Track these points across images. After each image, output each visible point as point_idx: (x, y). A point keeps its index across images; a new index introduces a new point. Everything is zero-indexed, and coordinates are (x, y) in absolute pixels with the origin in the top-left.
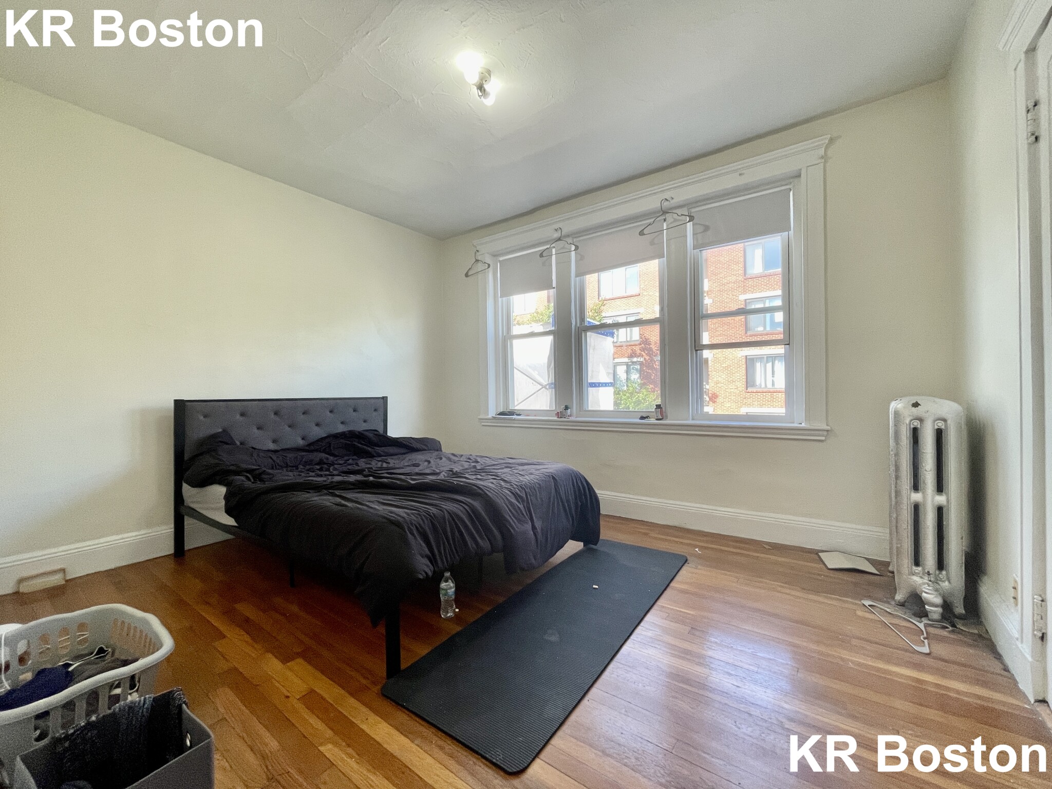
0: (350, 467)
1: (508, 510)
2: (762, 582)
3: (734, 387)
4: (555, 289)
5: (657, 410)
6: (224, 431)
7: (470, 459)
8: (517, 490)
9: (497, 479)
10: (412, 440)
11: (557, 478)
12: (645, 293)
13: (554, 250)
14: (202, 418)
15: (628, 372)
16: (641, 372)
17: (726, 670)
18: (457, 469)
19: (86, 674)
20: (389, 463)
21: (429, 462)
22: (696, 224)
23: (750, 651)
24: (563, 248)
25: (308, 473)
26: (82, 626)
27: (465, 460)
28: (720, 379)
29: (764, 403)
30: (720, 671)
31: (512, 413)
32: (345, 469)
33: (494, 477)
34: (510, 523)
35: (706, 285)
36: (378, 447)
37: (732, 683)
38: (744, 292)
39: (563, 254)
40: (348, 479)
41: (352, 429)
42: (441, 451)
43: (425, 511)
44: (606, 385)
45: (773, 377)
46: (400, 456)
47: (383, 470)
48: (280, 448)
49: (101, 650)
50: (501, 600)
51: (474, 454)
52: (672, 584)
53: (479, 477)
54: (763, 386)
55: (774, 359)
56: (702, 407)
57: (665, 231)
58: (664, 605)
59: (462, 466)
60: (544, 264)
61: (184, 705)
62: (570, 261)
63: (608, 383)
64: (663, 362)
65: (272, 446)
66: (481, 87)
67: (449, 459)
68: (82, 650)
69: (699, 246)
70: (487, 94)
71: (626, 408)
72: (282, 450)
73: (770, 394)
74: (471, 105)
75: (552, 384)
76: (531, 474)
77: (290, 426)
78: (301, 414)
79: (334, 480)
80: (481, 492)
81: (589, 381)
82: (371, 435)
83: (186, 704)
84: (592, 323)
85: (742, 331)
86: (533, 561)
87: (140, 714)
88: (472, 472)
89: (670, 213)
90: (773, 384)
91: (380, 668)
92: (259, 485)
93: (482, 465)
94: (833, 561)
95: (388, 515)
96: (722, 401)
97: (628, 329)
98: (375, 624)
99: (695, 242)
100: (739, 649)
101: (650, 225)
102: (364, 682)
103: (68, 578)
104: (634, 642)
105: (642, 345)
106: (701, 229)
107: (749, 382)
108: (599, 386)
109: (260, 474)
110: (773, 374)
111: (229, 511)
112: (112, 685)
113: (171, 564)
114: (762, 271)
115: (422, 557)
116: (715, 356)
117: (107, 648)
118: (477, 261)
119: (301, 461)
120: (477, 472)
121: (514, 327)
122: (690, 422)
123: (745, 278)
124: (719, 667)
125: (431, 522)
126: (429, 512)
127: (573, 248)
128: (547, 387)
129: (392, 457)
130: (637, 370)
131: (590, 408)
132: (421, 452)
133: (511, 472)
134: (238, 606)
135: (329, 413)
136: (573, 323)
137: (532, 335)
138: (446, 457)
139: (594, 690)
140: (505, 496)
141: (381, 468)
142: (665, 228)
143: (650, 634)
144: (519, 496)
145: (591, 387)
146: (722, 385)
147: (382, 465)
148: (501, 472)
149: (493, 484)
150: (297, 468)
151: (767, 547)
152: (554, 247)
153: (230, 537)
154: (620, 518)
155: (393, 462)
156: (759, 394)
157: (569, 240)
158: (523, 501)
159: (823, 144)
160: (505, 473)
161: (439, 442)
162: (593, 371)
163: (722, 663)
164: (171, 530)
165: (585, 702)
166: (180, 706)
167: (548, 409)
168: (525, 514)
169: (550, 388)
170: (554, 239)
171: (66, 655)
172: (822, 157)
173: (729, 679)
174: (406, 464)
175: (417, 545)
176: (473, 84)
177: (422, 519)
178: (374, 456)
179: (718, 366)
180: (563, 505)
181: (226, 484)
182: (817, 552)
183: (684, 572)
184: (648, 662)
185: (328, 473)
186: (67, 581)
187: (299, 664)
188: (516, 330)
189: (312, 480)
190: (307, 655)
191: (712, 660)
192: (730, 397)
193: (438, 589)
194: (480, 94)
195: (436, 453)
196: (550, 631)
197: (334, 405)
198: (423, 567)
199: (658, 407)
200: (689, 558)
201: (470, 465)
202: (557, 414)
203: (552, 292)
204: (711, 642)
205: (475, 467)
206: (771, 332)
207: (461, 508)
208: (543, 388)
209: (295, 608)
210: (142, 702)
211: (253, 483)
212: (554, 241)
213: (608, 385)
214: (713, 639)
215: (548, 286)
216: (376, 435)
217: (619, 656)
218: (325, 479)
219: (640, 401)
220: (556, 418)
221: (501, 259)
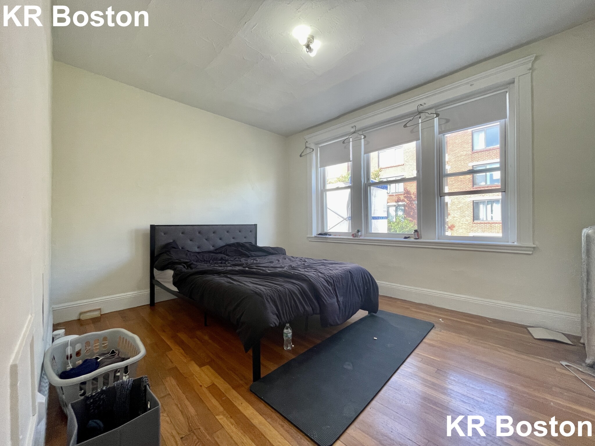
0: (236, 262)
1: (322, 290)
2: (486, 344)
3: (465, 220)
4: (352, 162)
5: (415, 233)
6: (174, 241)
7: (301, 259)
8: (328, 278)
9: (316, 272)
10: (270, 248)
11: (352, 273)
12: (407, 164)
13: (351, 140)
14: (163, 234)
15: (396, 211)
16: (404, 211)
17: (462, 399)
18: (294, 265)
19: (106, 363)
20: (257, 261)
21: (279, 261)
22: (441, 118)
23: (479, 388)
24: (357, 137)
25: (215, 265)
26: (105, 339)
27: (299, 260)
28: (455, 215)
29: (485, 230)
30: (457, 399)
31: (326, 234)
32: (233, 263)
33: (315, 270)
34: (324, 297)
35: (447, 157)
36: (252, 252)
37: (466, 408)
38: (472, 161)
39: (357, 141)
40: (235, 269)
41: (238, 242)
42: (286, 254)
43: (275, 288)
44: (382, 218)
45: (492, 214)
46: (263, 257)
47: (254, 264)
48: (201, 251)
49: (113, 352)
50: (318, 342)
51: (304, 257)
52: (424, 340)
53: (306, 270)
54: (485, 219)
55: (492, 203)
56: (444, 231)
57: (420, 124)
58: (419, 353)
59: (297, 263)
60: (345, 147)
61: (147, 386)
62: (361, 146)
63: (384, 217)
64: (419, 205)
65: (197, 250)
66: (308, 46)
67: (290, 259)
68: (105, 351)
69: (442, 132)
70: (312, 50)
71: (395, 232)
72: (202, 252)
73: (489, 224)
74: (303, 58)
75: (350, 217)
76: (337, 269)
77: (206, 240)
78: (212, 233)
79: (227, 269)
80: (307, 278)
81: (372, 216)
82: (248, 245)
83: (148, 385)
84: (374, 181)
85: (470, 185)
86: (338, 321)
87: (126, 388)
88: (302, 267)
89: (423, 113)
90: (492, 218)
91: (250, 375)
92: (190, 270)
93: (308, 263)
94: (538, 334)
95: (255, 289)
96: (457, 229)
97: (397, 184)
98: (246, 351)
99: (440, 130)
100: (471, 386)
101: (410, 121)
102: (241, 382)
103: (102, 313)
104: (399, 375)
105: (405, 195)
106: (443, 121)
107: (475, 217)
108: (378, 219)
109: (190, 265)
110: (491, 212)
111: (175, 284)
112: (116, 371)
113: (148, 309)
114: (484, 148)
115: (273, 314)
116: (452, 201)
117: (116, 351)
118: (306, 147)
119: (211, 258)
120: (305, 267)
121: (327, 185)
122: (437, 241)
123: (473, 152)
124: (457, 396)
125: (279, 294)
126: (277, 289)
127: (363, 137)
128: (347, 219)
129: (259, 257)
130: (402, 210)
131: (373, 232)
132: (275, 255)
133: (325, 268)
134: (179, 334)
135: (226, 233)
136: (362, 181)
137: (338, 189)
138: (288, 258)
139: (374, 402)
140: (321, 282)
141: (253, 263)
142: (420, 122)
143: (410, 370)
144: (330, 282)
145: (373, 219)
146: (457, 219)
147: (253, 262)
148: (319, 268)
149: (314, 274)
150: (209, 262)
151: (489, 321)
152: (351, 137)
153: (175, 297)
154: (391, 297)
155: (259, 260)
156: (482, 224)
157: (360, 133)
158: (332, 285)
159: (530, 61)
160: (322, 269)
161: (285, 250)
162: (374, 210)
163: (459, 394)
164: (148, 292)
165: (368, 409)
166: (145, 387)
167: (347, 232)
168: (333, 293)
169: (348, 220)
170: (350, 133)
171: (97, 353)
172: (530, 69)
173: (464, 405)
174: (266, 261)
175: (271, 308)
176: (303, 45)
177: (273, 293)
178: (250, 257)
179: (454, 207)
180: (356, 289)
181: (174, 270)
182: (526, 327)
183: (432, 333)
184: (409, 388)
185: (225, 265)
186: (101, 315)
187: (207, 369)
188: (328, 187)
189: (216, 269)
190: (211, 363)
191: (452, 392)
192: (462, 226)
193: (282, 334)
194: (308, 50)
195: (283, 256)
196: (347, 363)
197: (229, 229)
198: (274, 320)
199: (416, 231)
200: (436, 325)
201: (301, 263)
202: (353, 235)
203: (350, 163)
204: (451, 380)
205: (304, 264)
206: (490, 185)
207: (295, 287)
208: (344, 220)
209: (206, 338)
210: (128, 382)
211: (187, 269)
212: (350, 134)
213: (384, 218)
214: (452, 378)
215: (348, 160)
216: (251, 245)
217: (390, 382)
218: (223, 268)
219: (404, 228)
220: (352, 237)
221: (320, 146)
